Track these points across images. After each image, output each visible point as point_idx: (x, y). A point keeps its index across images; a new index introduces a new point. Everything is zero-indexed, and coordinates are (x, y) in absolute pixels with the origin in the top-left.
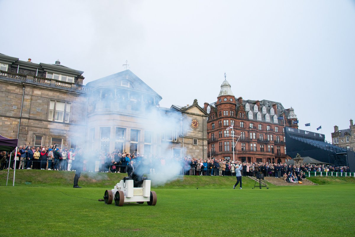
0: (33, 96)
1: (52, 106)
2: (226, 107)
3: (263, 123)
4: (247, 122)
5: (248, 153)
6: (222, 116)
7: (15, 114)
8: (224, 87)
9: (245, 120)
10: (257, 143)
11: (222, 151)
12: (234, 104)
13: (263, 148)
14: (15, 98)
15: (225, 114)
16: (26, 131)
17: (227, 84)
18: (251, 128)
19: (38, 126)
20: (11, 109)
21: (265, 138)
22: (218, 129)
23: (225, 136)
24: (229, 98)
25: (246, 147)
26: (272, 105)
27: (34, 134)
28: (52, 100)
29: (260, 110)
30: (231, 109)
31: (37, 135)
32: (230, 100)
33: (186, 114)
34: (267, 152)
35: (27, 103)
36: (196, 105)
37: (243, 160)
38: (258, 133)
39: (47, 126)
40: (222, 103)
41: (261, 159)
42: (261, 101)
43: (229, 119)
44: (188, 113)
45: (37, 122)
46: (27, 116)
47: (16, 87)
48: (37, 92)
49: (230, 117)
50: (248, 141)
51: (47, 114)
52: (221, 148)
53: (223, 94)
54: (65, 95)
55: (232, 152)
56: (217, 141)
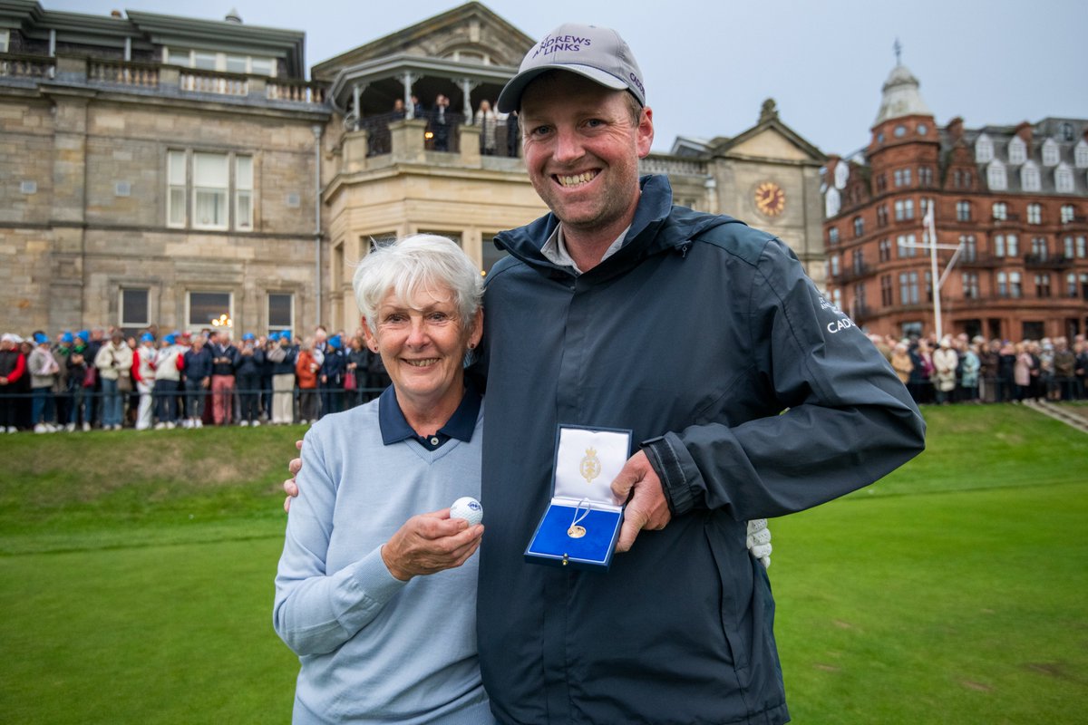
0: (95, 136)
1: (176, 171)
2: (901, 158)
3: (1048, 200)
4: (985, 202)
5: (989, 303)
6: (890, 189)
7: (33, 213)
8: (894, 88)
9: (976, 194)
10: (1022, 269)
11: (891, 303)
12: (931, 144)
13: (1048, 288)
14: (24, 152)
15: (898, 183)
16: (76, 272)
17: (905, 76)
18: (998, 219)
19: (128, 250)
20: (13, 195)
21: (1053, 250)
22: (876, 232)
23: (902, 253)
24: (912, 124)
25: (981, 286)
26: (1081, 133)
27: (113, 282)
28: (174, 148)
29: (1035, 153)
30: (922, 162)
31: (125, 284)
32: (916, 133)
33: (729, 163)
34: (1063, 296)
35: (70, 166)
36: (772, 123)
37: (971, 328)
38: (1027, 236)
39: (163, 249)
40: (887, 144)
41: (1041, 323)
42: (1037, 125)
43: (916, 195)
44: (738, 159)
45: (119, 236)
46: (74, 214)
47: (25, 108)
48: (109, 121)
49: (919, 190)
50: (991, 265)
51: (159, 202)
52: (887, 296)
53: (890, 115)
54: (226, 123)
55: (929, 305)
56: (872, 276)
